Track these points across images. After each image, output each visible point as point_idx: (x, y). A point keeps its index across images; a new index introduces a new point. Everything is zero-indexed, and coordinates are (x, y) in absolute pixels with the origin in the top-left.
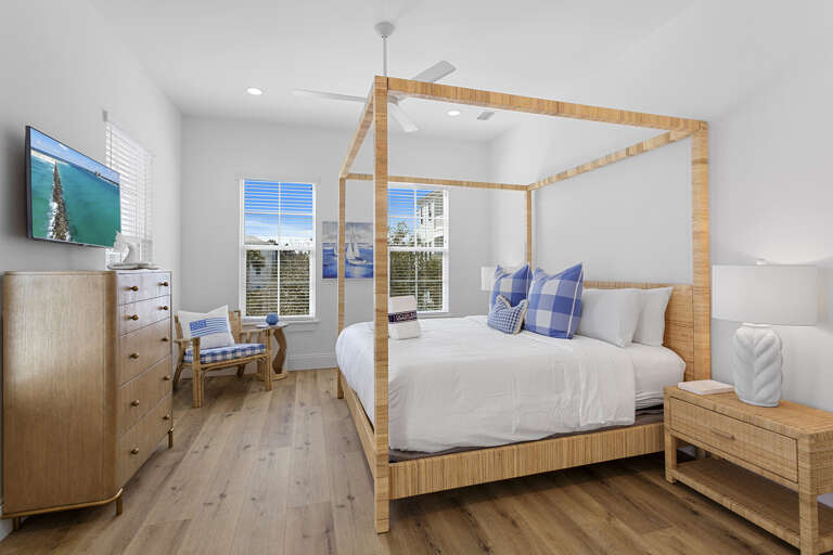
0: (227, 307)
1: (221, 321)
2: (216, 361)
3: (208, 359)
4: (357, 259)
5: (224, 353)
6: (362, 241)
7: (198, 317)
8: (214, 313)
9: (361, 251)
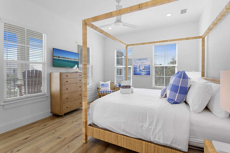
0: (110, 81)
1: (108, 85)
2: (102, 93)
3: (100, 93)
4: (143, 69)
5: (104, 92)
6: (145, 64)
7: (103, 83)
8: (106, 83)
9: (144, 67)
